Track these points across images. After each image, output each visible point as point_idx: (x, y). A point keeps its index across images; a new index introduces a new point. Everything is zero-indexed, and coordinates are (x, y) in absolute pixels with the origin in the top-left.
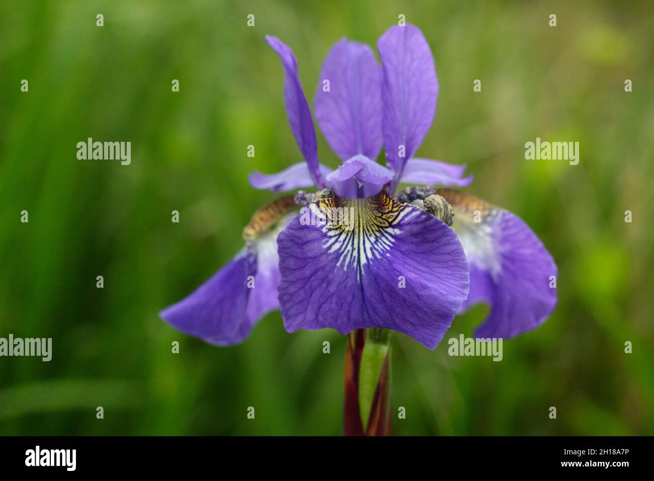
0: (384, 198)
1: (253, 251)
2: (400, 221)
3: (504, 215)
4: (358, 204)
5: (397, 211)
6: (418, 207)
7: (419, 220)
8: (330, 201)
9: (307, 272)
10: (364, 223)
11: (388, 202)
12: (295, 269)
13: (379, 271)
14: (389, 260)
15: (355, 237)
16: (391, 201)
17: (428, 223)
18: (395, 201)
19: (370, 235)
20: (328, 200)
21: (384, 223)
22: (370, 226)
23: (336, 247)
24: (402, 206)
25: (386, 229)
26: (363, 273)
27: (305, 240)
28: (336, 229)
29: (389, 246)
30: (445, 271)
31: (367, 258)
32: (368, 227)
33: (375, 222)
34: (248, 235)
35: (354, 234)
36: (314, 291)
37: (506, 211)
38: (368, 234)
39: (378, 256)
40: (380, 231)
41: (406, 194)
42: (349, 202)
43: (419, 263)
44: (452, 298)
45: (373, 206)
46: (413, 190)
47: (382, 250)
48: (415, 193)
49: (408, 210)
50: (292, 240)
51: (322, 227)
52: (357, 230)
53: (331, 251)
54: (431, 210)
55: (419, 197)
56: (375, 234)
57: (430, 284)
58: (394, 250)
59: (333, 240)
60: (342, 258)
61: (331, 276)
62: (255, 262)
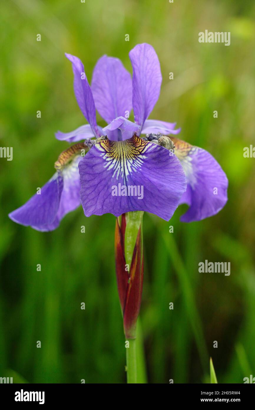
0: (136, 139)
1: (60, 175)
2: (146, 152)
3: (199, 150)
4: (121, 143)
5: (144, 145)
6: (155, 143)
7: (156, 150)
9: (96, 182)
10: (126, 153)
11: (139, 141)
12: (89, 181)
13: (136, 178)
14: (141, 172)
15: (121, 161)
16: (141, 140)
17: (161, 152)
18: (143, 140)
20: (106, 141)
21: (137, 153)
22: (129, 155)
23: (111, 167)
24: (147, 143)
25: (138, 156)
26: (127, 180)
27: (94, 164)
28: (111, 157)
29: (140, 165)
30: (172, 177)
31: (129, 172)
32: (128, 155)
33: (132, 152)
34: (57, 167)
35: (121, 159)
36: (100, 192)
37: (200, 149)
38: (129, 159)
39: (135, 171)
40: (135, 157)
41: (146, 137)
42: (116, 143)
43: (158, 173)
44: (178, 191)
45: (130, 144)
46: (151, 135)
47: (137, 167)
48: (151, 137)
49: (150, 145)
50: (87, 165)
51: (103, 156)
52: (122, 157)
53: (109, 169)
54: (162, 144)
55: (154, 138)
56: (132, 159)
57: (165, 184)
58: (143, 167)
59: (109, 163)
60: (115, 173)
61: (109, 183)
62: (62, 181)
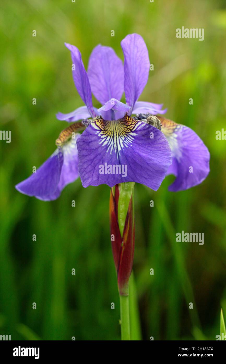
0: (127, 118)
1: (61, 151)
2: (136, 129)
3: (183, 128)
4: (114, 122)
5: (135, 124)
6: (144, 122)
7: (145, 128)
8: (101, 121)
9: (92, 156)
10: (119, 131)
11: (130, 120)
12: (86, 156)
13: (127, 153)
14: (132, 148)
15: (115, 138)
16: (131, 119)
17: (150, 129)
18: (133, 119)
19: (122, 137)
21: (128, 130)
22: (121, 132)
23: (106, 143)
24: (137, 121)
25: (129, 133)
26: (120, 155)
27: (90, 141)
28: (105, 134)
29: (131, 141)
30: (160, 152)
31: (121, 147)
32: (121, 133)
33: (124, 130)
34: (58, 144)
35: (114, 136)
36: (96, 166)
37: (184, 126)
38: (121, 136)
39: (127, 146)
40: (126, 135)
41: (137, 117)
42: (110, 122)
43: (147, 149)
44: (164, 164)
45: (122, 122)
46: (140, 115)
47: (128, 143)
48: (141, 116)
49: (139, 123)
50: (84, 142)
51: (98, 134)
52: (115, 134)
53: (103, 145)
54: (150, 123)
55: (143, 118)
56: (124, 136)
57: (153, 158)
58: (134, 143)
59: (104, 140)
60: (109, 148)
61: (104, 158)
62: (62, 156)
